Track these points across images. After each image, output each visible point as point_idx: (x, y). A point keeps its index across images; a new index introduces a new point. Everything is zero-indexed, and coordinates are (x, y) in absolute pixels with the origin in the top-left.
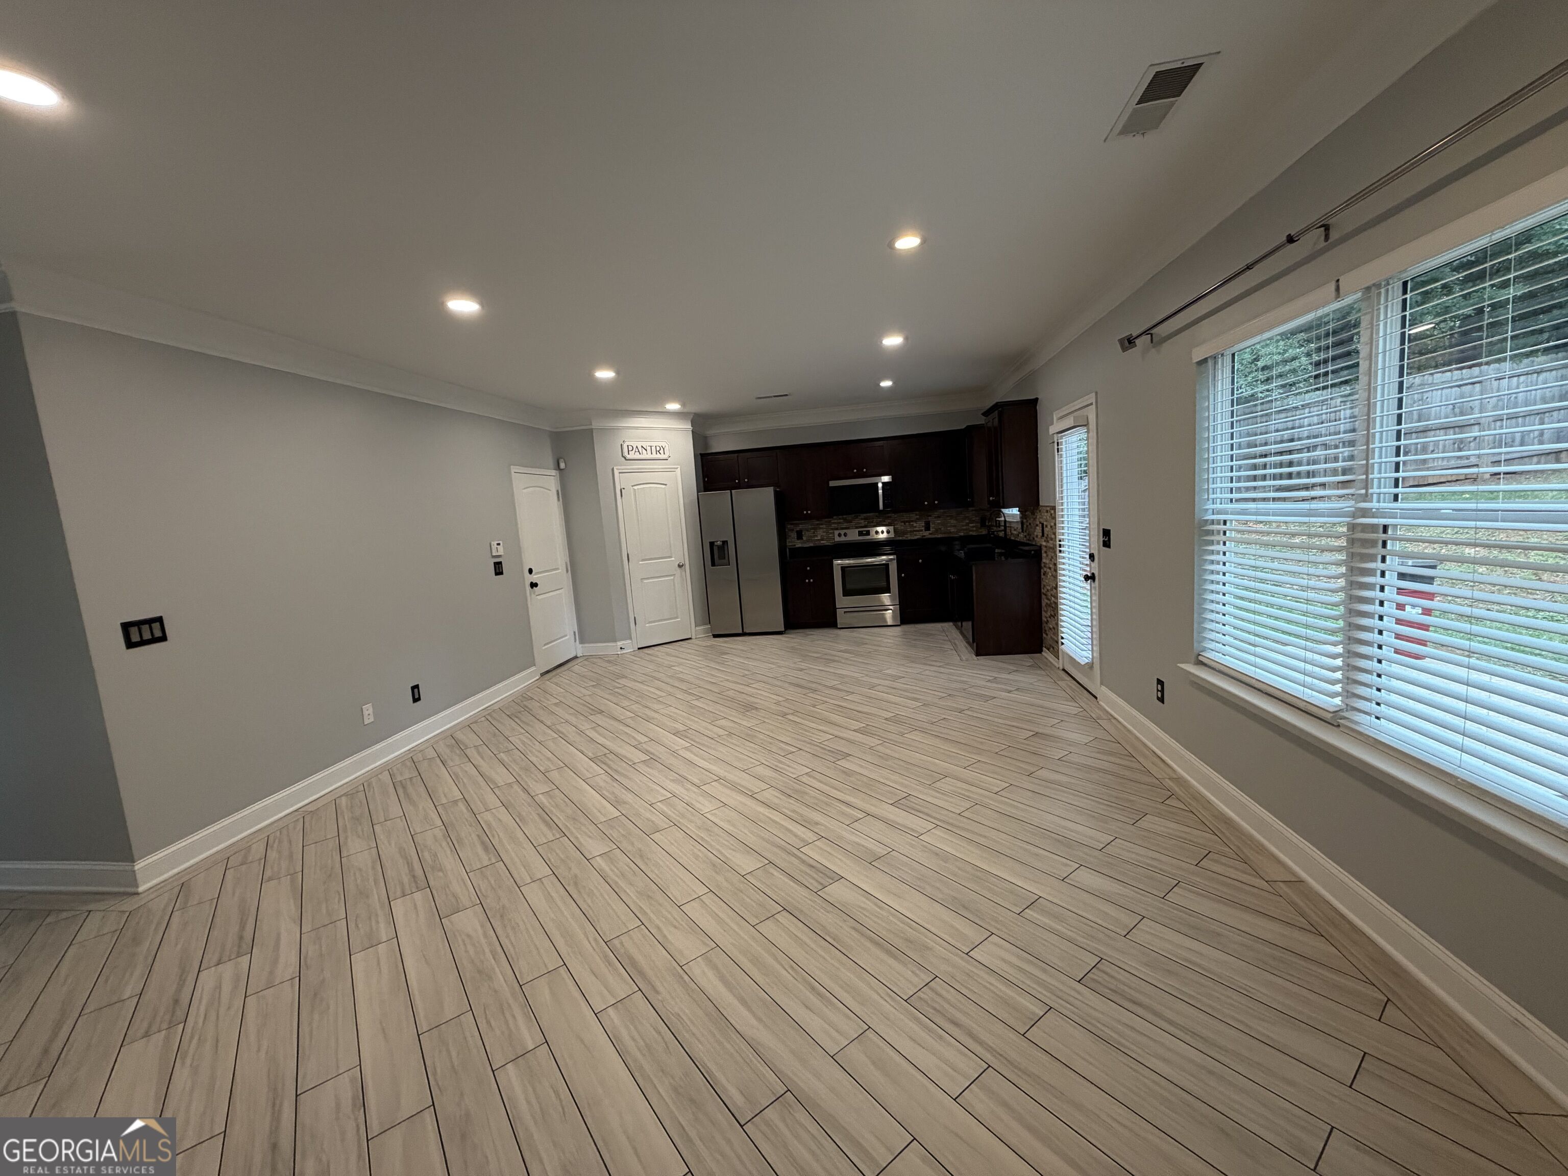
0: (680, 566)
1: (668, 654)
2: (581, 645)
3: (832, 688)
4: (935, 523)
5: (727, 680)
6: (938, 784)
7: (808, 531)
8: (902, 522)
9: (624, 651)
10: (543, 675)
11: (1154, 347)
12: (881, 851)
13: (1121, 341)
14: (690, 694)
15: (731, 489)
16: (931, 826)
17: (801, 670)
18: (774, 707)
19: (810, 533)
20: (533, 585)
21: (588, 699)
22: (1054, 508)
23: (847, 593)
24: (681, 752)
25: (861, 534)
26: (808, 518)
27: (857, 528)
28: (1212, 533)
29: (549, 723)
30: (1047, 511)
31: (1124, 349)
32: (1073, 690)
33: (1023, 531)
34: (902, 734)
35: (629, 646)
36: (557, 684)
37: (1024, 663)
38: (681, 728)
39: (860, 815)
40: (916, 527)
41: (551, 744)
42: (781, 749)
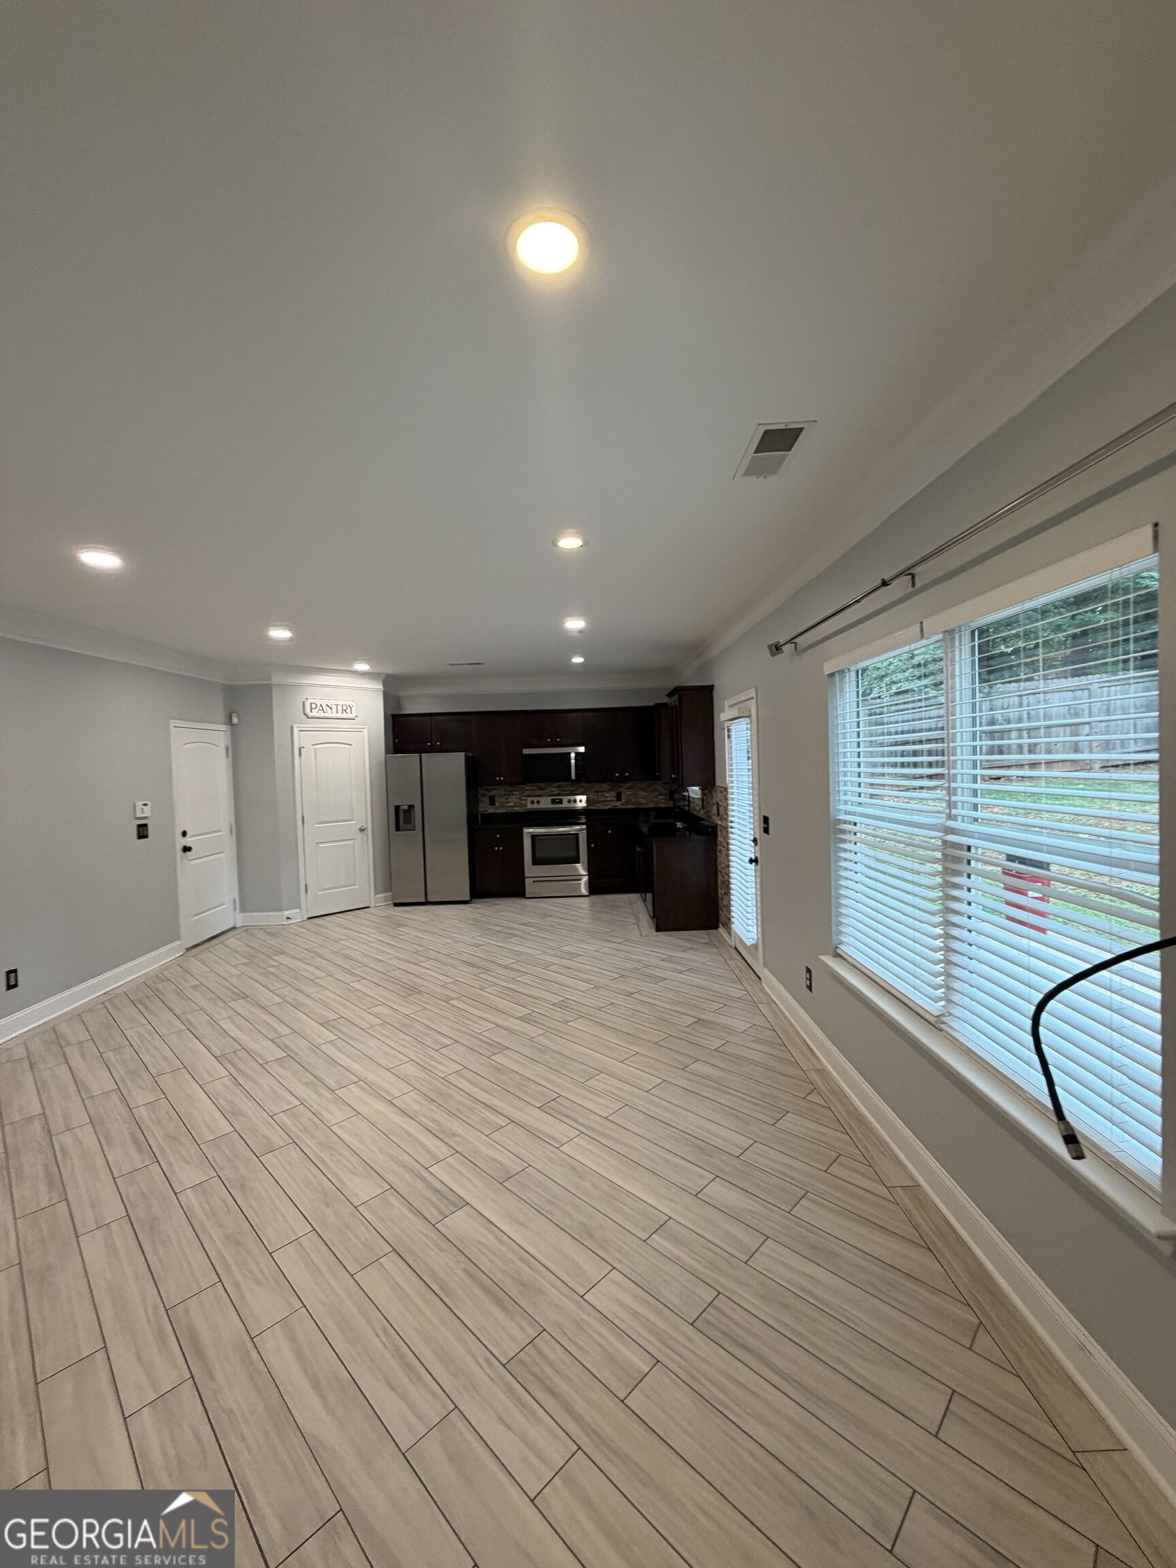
0: (362, 830)
1: (339, 925)
2: (241, 914)
3: (506, 967)
4: (626, 794)
5: (397, 958)
6: (592, 1083)
7: (500, 796)
8: (595, 792)
9: (291, 921)
10: (188, 949)
11: (798, 655)
12: (516, 1167)
13: (770, 647)
14: (354, 975)
15: (420, 752)
16: (574, 1133)
17: (478, 946)
18: (439, 990)
19: (502, 800)
20: (187, 849)
21: (234, 980)
22: (726, 789)
23: (536, 862)
24: (324, 1048)
25: (553, 802)
26: (500, 783)
27: (550, 796)
28: (844, 832)
29: (178, 1011)
30: (721, 792)
31: (773, 655)
32: (741, 971)
33: (703, 808)
34: (566, 1022)
35: (297, 915)
36: (203, 962)
37: (700, 940)
38: (331, 1016)
39: (502, 1122)
40: (607, 797)
41: (173, 1040)
42: (436, 1042)
